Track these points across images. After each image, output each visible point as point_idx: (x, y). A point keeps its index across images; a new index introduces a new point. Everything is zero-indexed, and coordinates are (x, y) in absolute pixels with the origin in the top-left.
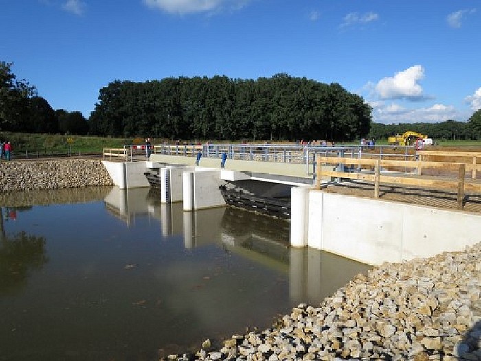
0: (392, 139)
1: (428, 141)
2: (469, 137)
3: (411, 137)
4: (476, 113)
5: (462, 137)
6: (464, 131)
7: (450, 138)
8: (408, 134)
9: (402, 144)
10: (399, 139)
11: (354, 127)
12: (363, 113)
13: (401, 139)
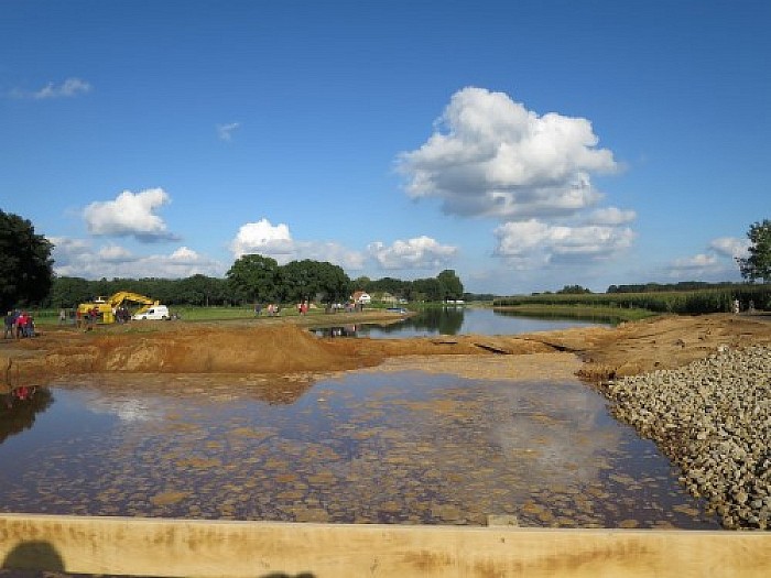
0: (86, 308)
1: (160, 311)
2: (229, 303)
3: (126, 302)
4: (237, 262)
5: (219, 303)
6: (222, 293)
7: (200, 304)
8: (120, 297)
9: (109, 318)
10: (101, 308)
11: (10, 283)
12: (30, 254)
13: (107, 308)
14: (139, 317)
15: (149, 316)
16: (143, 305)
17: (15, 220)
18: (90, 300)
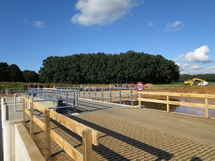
0: (186, 82)
1: (205, 83)
8: (195, 79)
9: (191, 85)
10: (190, 82)
11: (170, 76)
12: (174, 69)
13: (191, 82)
14: (199, 84)
15: (202, 84)
16: (201, 81)
17: (171, 61)
18: (187, 80)
